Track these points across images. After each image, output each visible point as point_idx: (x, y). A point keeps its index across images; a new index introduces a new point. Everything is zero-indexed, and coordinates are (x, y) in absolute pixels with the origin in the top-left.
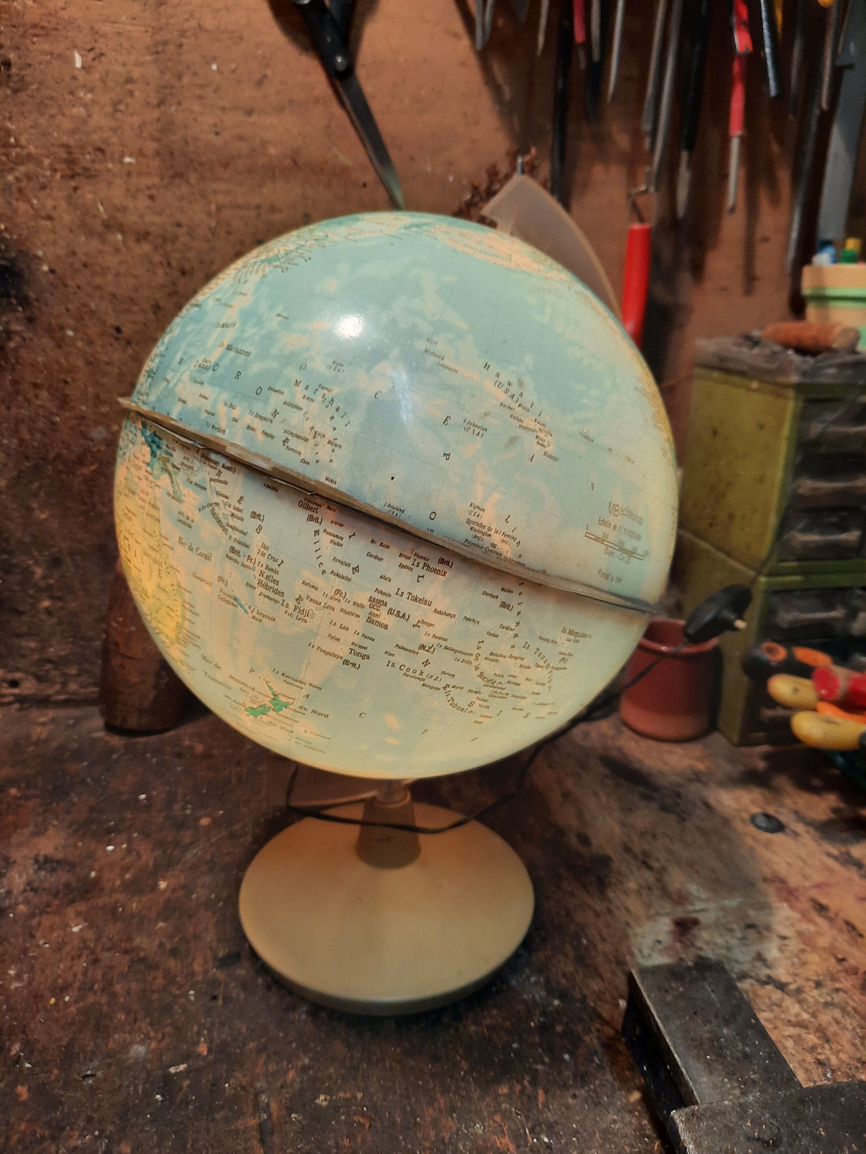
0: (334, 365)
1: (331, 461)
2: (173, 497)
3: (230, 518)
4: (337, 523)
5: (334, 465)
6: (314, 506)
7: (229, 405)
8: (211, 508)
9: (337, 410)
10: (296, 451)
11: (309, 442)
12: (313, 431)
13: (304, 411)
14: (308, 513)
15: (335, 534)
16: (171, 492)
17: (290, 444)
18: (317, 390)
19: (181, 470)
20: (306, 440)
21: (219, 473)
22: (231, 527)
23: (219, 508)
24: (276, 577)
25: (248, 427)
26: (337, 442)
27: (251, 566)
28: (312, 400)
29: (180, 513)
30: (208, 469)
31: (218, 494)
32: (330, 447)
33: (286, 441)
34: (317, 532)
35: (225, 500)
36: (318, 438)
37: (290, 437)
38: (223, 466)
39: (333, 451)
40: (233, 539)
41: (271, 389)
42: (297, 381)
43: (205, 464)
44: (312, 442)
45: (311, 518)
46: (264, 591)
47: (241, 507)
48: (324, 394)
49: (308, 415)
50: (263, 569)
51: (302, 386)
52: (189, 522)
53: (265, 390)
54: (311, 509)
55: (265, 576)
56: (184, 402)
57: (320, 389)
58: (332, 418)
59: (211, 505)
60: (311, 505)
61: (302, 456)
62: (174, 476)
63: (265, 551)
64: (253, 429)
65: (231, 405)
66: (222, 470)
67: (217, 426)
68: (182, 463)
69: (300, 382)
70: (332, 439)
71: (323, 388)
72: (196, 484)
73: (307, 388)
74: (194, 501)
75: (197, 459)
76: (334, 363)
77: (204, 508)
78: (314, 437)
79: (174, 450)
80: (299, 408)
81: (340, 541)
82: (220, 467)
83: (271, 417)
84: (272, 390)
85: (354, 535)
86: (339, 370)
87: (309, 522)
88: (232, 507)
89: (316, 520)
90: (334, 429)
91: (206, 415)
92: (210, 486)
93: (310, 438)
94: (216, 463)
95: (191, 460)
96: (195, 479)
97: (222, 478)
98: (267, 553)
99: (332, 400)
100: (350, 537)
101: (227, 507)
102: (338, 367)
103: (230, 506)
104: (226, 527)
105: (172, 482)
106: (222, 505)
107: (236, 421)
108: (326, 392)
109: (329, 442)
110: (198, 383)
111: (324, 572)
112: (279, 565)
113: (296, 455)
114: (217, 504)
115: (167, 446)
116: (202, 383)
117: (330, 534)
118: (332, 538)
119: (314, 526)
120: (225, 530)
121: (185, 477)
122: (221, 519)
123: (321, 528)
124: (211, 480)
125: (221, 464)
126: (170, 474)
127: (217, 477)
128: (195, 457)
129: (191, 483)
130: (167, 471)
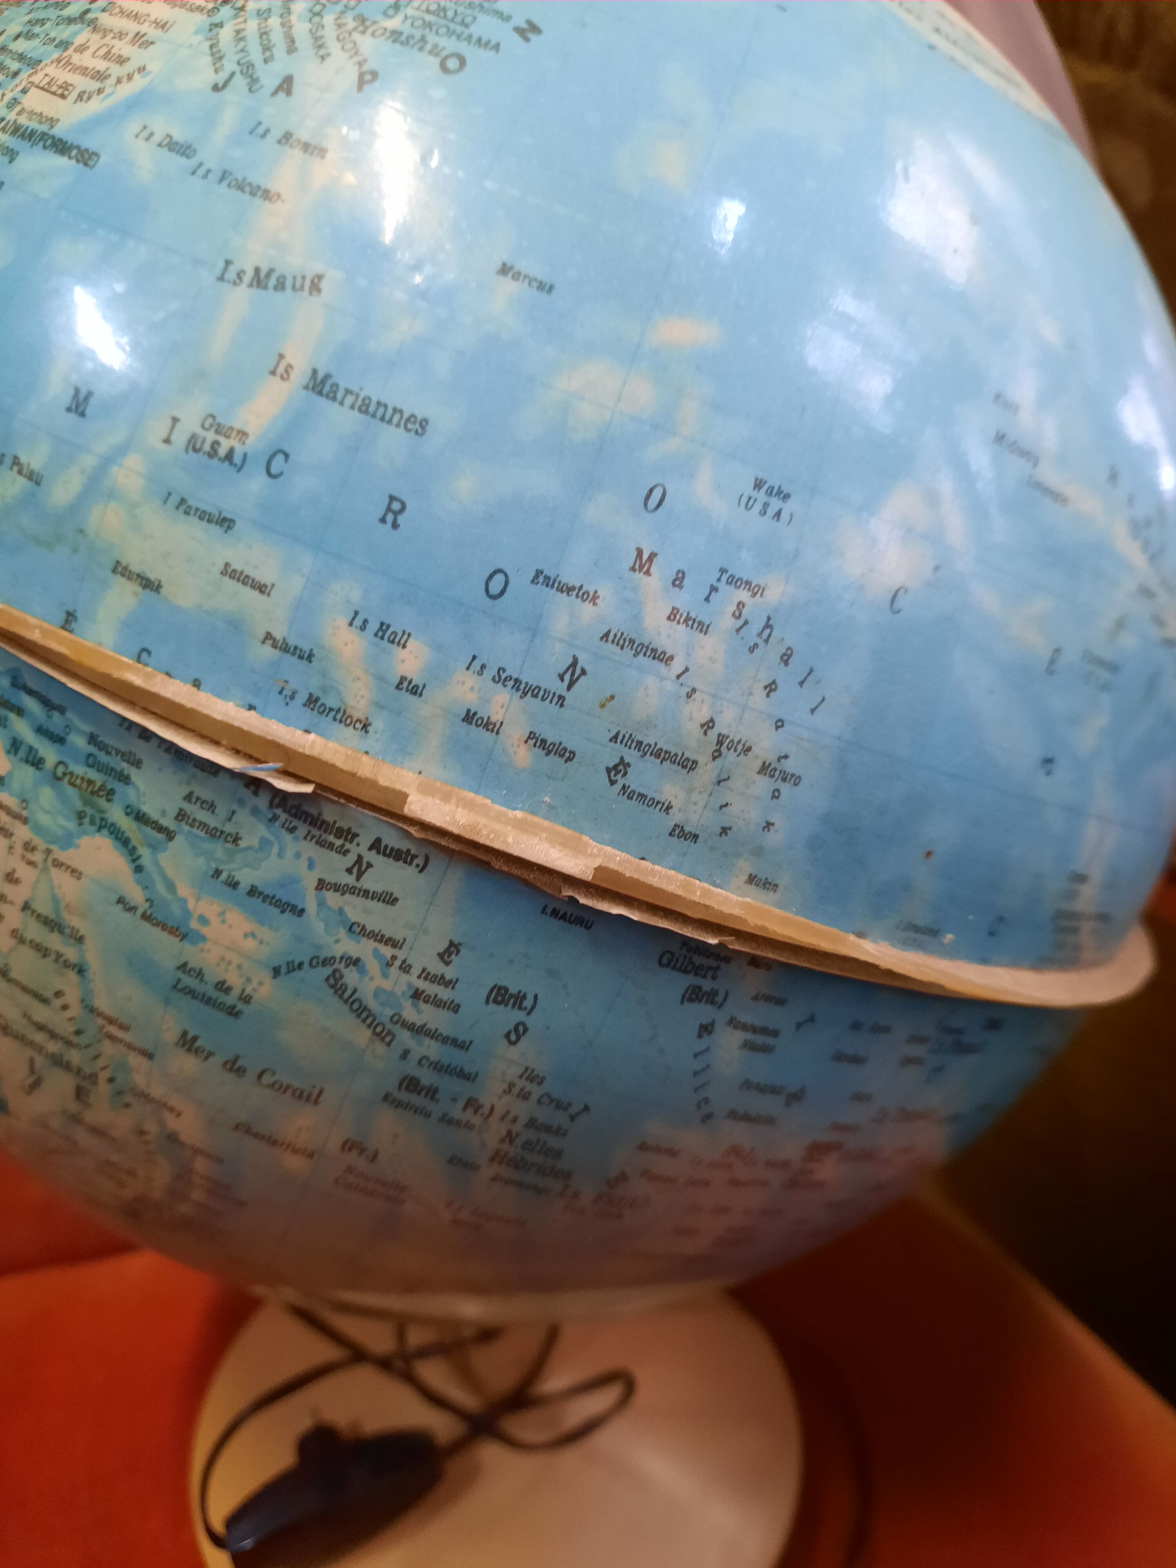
0: (761, 496)
1: (769, 825)
2: (145, 917)
3: (408, 1004)
4: (768, 999)
5: (774, 838)
6: (712, 963)
7: (373, 626)
8: (328, 970)
9: (786, 658)
10: (654, 803)
11: (700, 770)
12: (713, 735)
13: (677, 666)
14: (684, 981)
15: (758, 1023)
16: (136, 895)
17: (633, 780)
18: (714, 589)
19: (179, 840)
20: (689, 765)
21: (360, 867)
22: (410, 1027)
23: (362, 971)
24: (553, 1142)
25: (469, 717)
26: (789, 766)
27: (477, 1120)
28: (703, 628)
29: (183, 967)
30: (310, 849)
31: (357, 930)
32: (764, 785)
33: (619, 768)
34: (706, 1029)
35: (387, 951)
36: (730, 757)
37: (631, 756)
38: (376, 845)
39: (776, 794)
40: (415, 1056)
41: (541, 578)
42: (640, 552)
43: (292, 830)
44: (707, 771)
45: (694, 995)
46: (506, 1172)
47: (449, 973)
48: (741, 605)
49: (691, 680)
50: (518, 1127)
51: (660, 573)
52: (230, 1000)
53: (520, 581)
54: (698, 971)
55: (519, 1142)
56: (149, 584)
57: (722, 585)
58: (771, 688)
59: (326, 962)
60: (698, 960)
61: (676, 817)
62: (144, 852)
63: (529, 1086)
64: (489, 726)
65: (383, 627)
66: (371, 857)
67: (331, 702)
68: (181, 816)
69: (652, 556)
70: (771, 758)
71: (734, 581)
72: (253, 891)
73: (678, 581)
74: (250, 944)
75: (255, 811)
76: (758, 484)
77: (294, 967)
78: (717, 755)
79: (137, 764)
80: (662, 657)
81: (770, 1041)
82: (361, 847)
83: (560, 688)
84: (549, 582)
85: (812, 1019)
86: (778, 514)
87: (686, 1004)
88: (415, 971)
89: (711, 998)
90: (779, 724)
91: (268, 651)
92: (321, 904)
93: (702, 759)
94: (350, 835)
95: (222, 810)
96: (246, 877)
97: (369, 882)
98: (536, 1091)
99: (768, 626)
100: (799, 1026)
101: (394, 971)
102: (775, 504)
103: (405, 968)
104: (389, 1026)
105: (139, 869)
106: (373, 966)
107: (415, 691)
108: (743, 595)
109: (765, 769)
110: (204, 516)
111: (709, 1117)
112: (572, 1118)
113: (655, 813)
114: (355, 962)
115: (92, 739)
116: (226, 523)
117: (744, 1027)
118: (749, 1036)
119: (703, 1012)
120: (383, 1035)
121: (201, 861)
122: (373, 1005)
123: (720, 1017)
124: (322, 885)
125: (365, 840)
126: (123, 841)
127: (350, 880)
128: (241, 802)
129: (233, 884)
130: (105, 826)
